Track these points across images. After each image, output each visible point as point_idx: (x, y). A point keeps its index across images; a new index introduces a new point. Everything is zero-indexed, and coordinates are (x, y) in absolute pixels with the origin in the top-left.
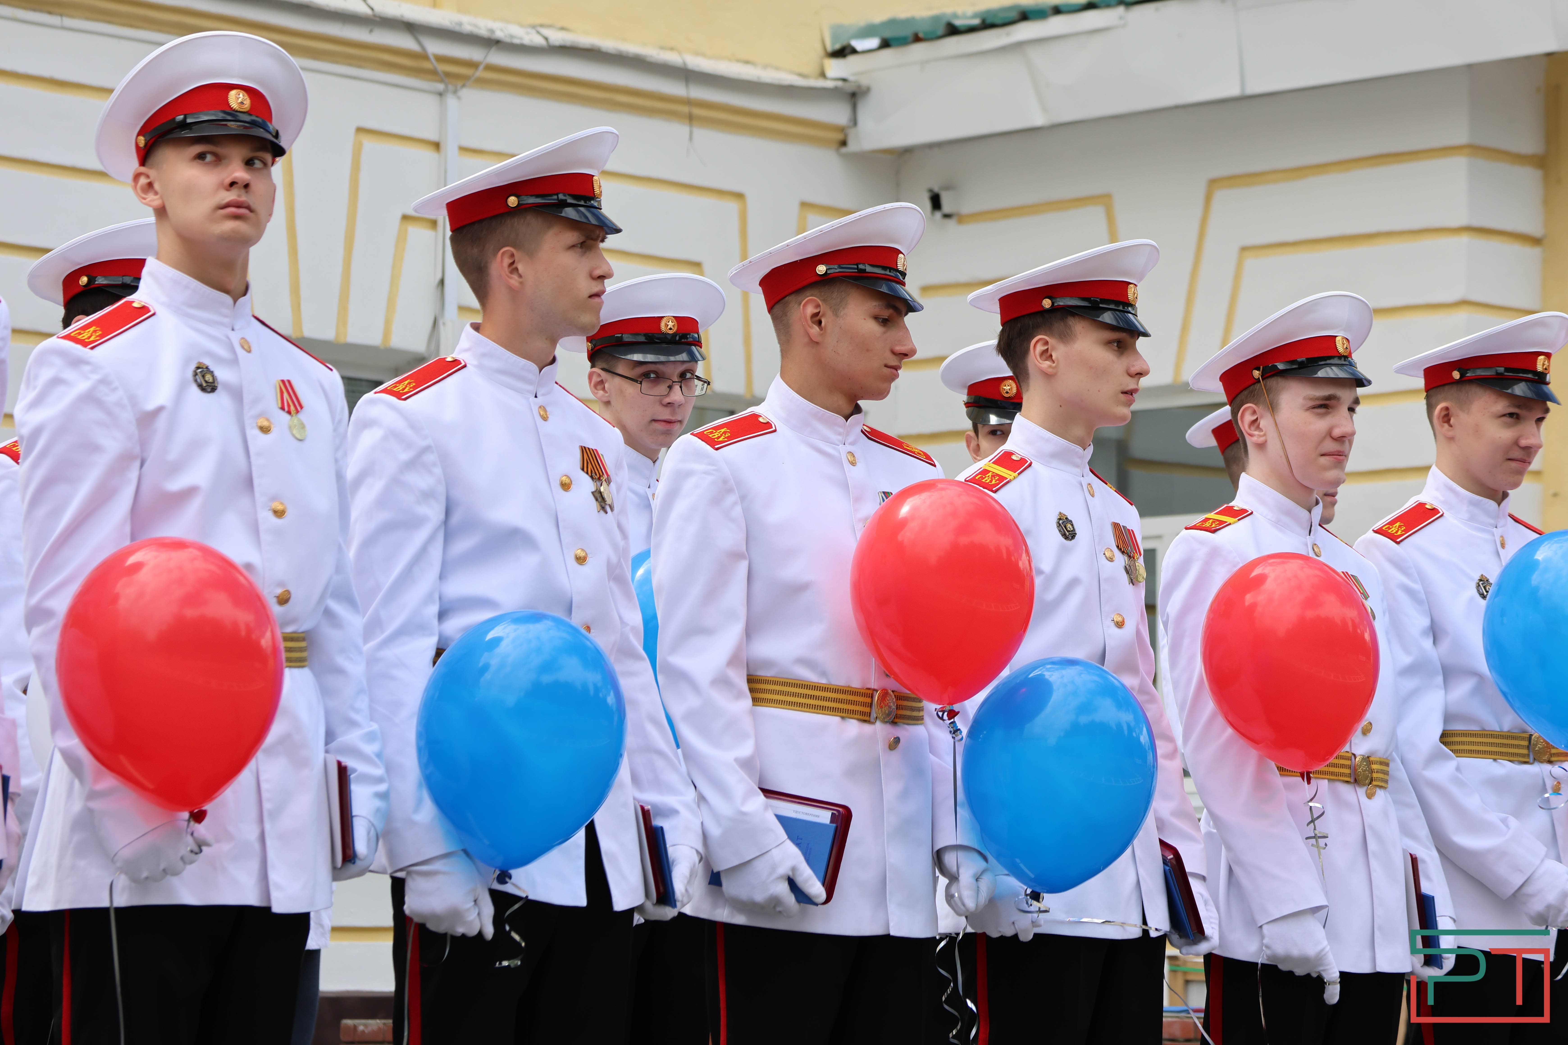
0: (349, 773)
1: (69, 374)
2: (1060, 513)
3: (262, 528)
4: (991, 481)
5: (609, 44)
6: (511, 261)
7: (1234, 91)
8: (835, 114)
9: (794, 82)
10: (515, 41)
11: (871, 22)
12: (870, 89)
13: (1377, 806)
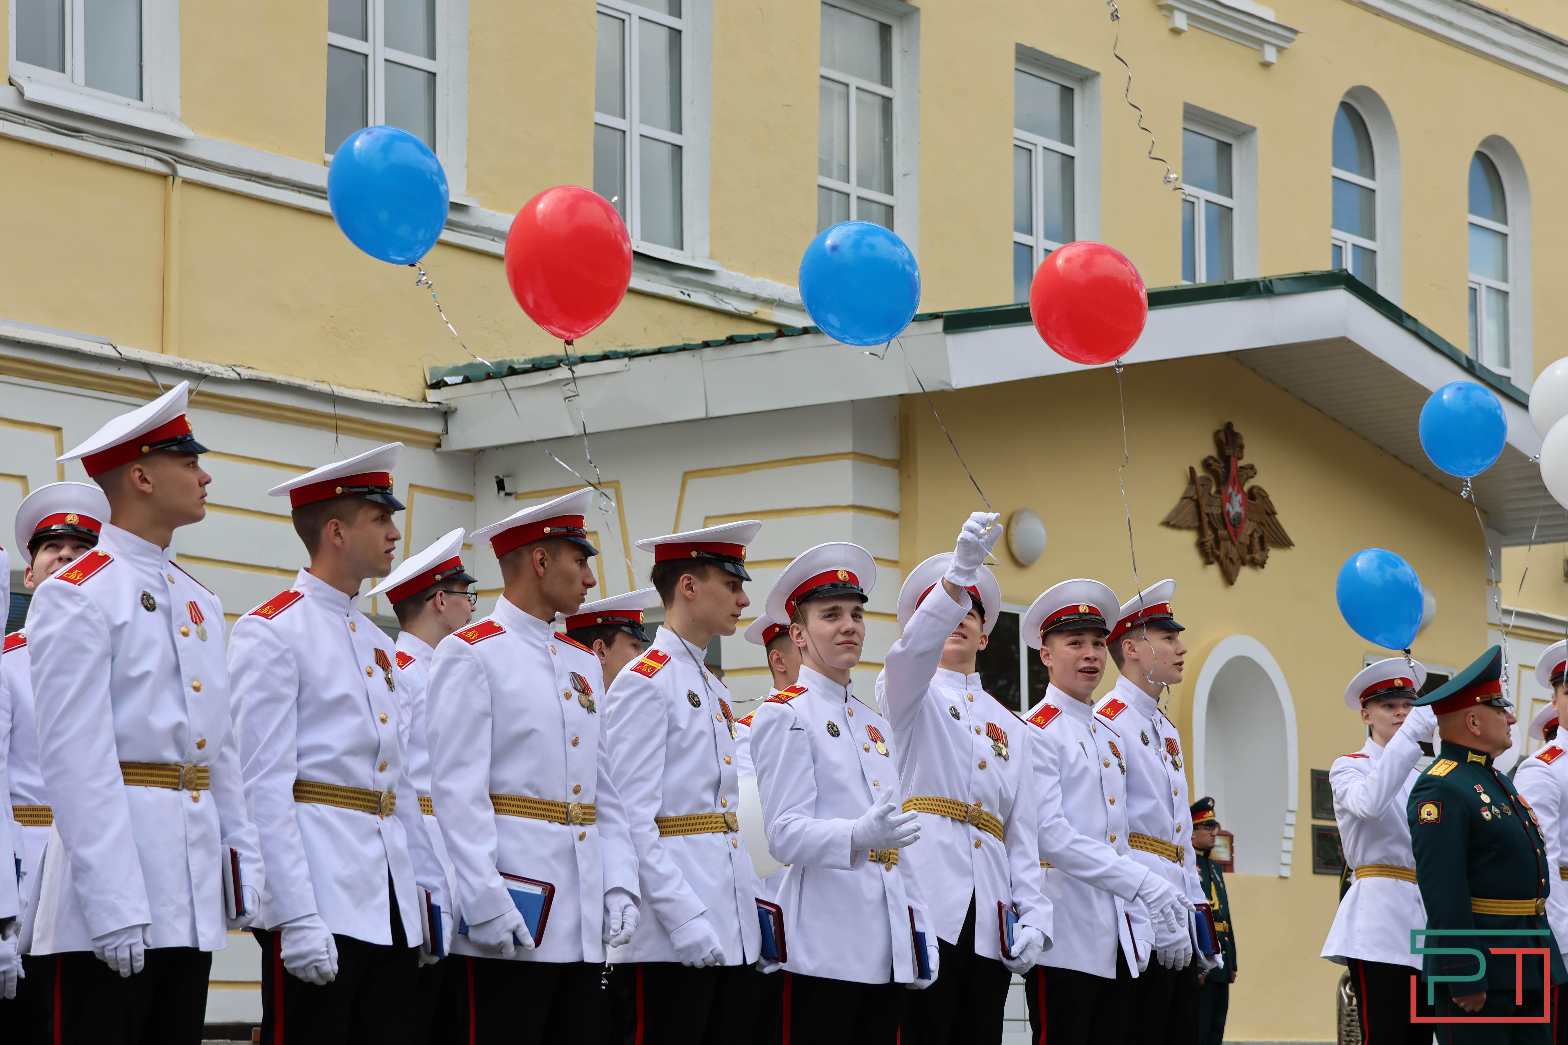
0: (238, 856)
1: (66, 603)
2: (689, 691)
3: (187, 698)
4: (647, 670)
5: (281, 378)
6: (336, 528)
7: (702, 415)
8: (434, 426)
9: (406, 405)
10: (218, 376)
11: (456, 365)
12: (456, 410)
13: (892, 876)
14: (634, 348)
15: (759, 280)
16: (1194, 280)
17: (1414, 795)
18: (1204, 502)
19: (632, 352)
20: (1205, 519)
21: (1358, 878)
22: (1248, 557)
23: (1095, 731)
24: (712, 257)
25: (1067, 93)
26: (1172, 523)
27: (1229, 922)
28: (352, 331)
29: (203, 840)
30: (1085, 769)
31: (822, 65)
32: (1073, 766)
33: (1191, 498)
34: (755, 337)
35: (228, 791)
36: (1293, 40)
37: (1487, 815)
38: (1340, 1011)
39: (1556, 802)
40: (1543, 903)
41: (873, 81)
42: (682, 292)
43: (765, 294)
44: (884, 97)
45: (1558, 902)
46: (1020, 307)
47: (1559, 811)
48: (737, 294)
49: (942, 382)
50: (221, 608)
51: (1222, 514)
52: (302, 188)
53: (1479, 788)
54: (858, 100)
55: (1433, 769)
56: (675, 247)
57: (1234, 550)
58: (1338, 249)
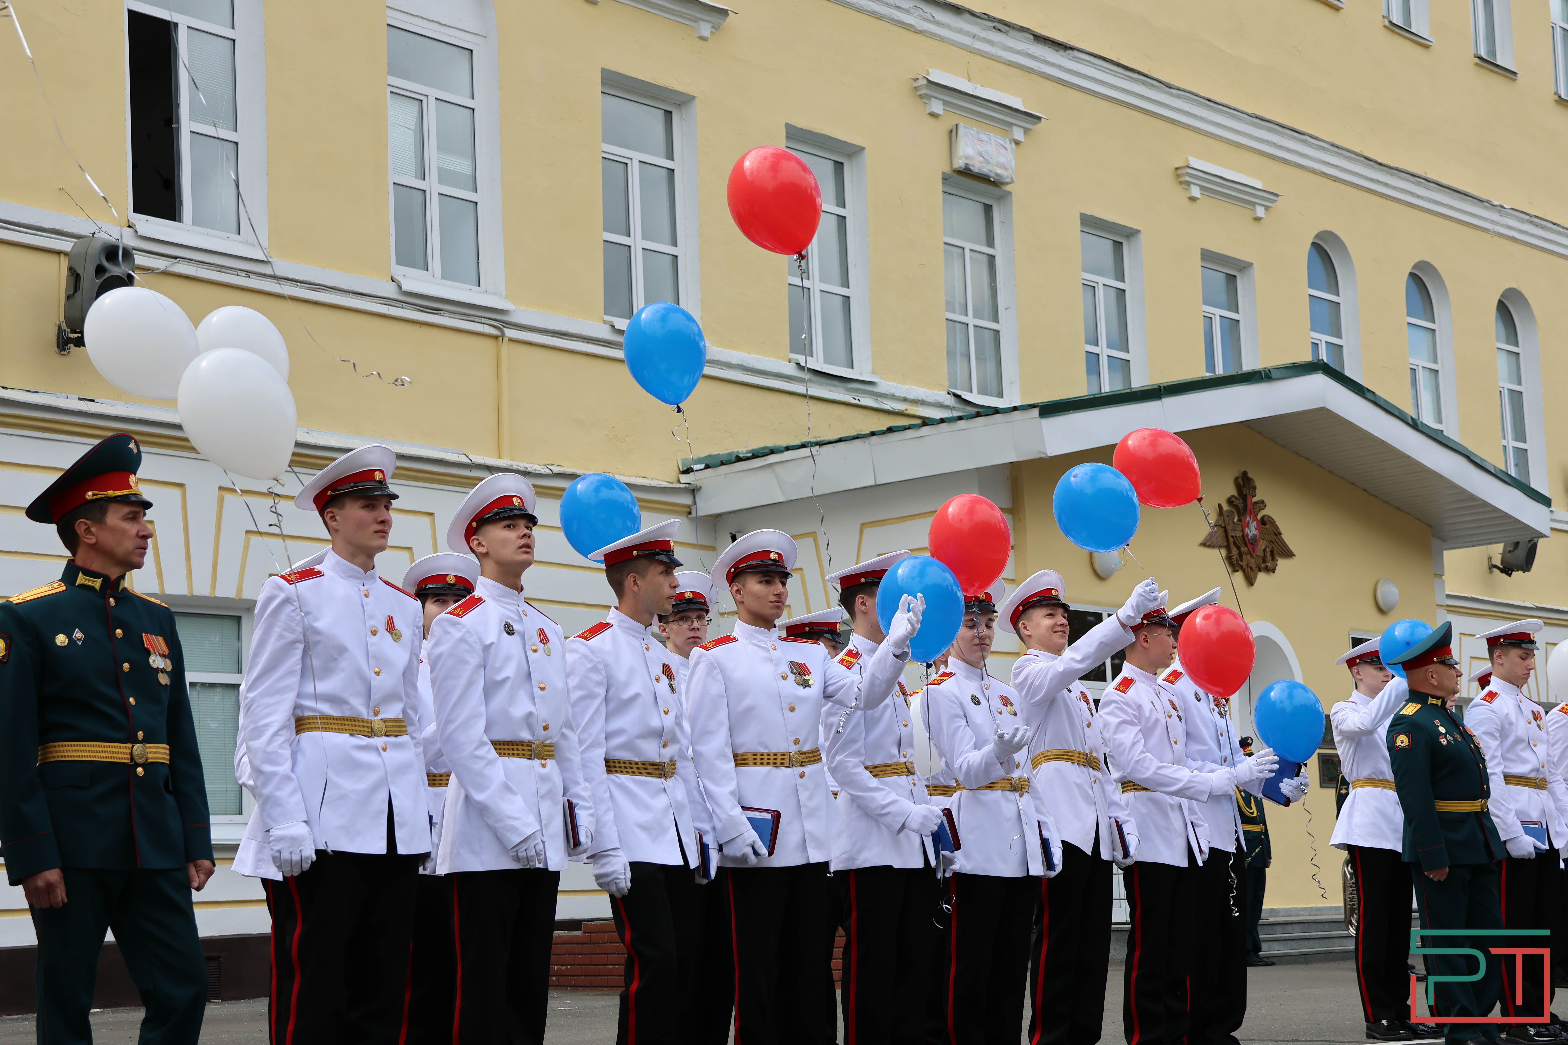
0: (574, 806)
1: (451, 630)
3: (536, 696)
5: (580, 472)
6: (634, 580)
7: (873, 483)
8: (686, 500)
9: (666, 486)
10: (537, 472)
11: (699, 457)
12: (701, 487)
13: (1025, 801)
14: (822, 439)
15: (908, 386)
16: (1215, 373)
17: (1391, 729)
18: (1229, 528)
19: (821, 441)
20: (1231, 540)
21: (1353, 789)
22: (1263, 566)
23: (1159, 693)
24: (874, 372)
25: (1118, 245)
26: (1207, 544)
27: (1265, 825)
28: (627, 436)
29: (549, 794)
30: (1157, 720)
31: (945, 235)
32: (1148, 719)
33: (1220, 526)
34: (907, 427)
35: (569, 760)
36: (1276, 201)
37: (1444, 741)
38: (1344, 884)
39: (1498, 730)
40: (1486, 802)
41: (981, 244)
42: (854, 398)
43: (912, 397)
44: (989, 255)
45: (1506, 802)
46: (1093, 397)
47: (1500, 737)
48: (893, 397)
49: (1040, 452)
50: (562, 633)
51: (1243, 536)
52: (589, 339)
53: (1437, 722)
54: (971, 258)
55: (1404, 710)
56: (848, 367)
57: (1253, 561)
58: (1315, 346)
